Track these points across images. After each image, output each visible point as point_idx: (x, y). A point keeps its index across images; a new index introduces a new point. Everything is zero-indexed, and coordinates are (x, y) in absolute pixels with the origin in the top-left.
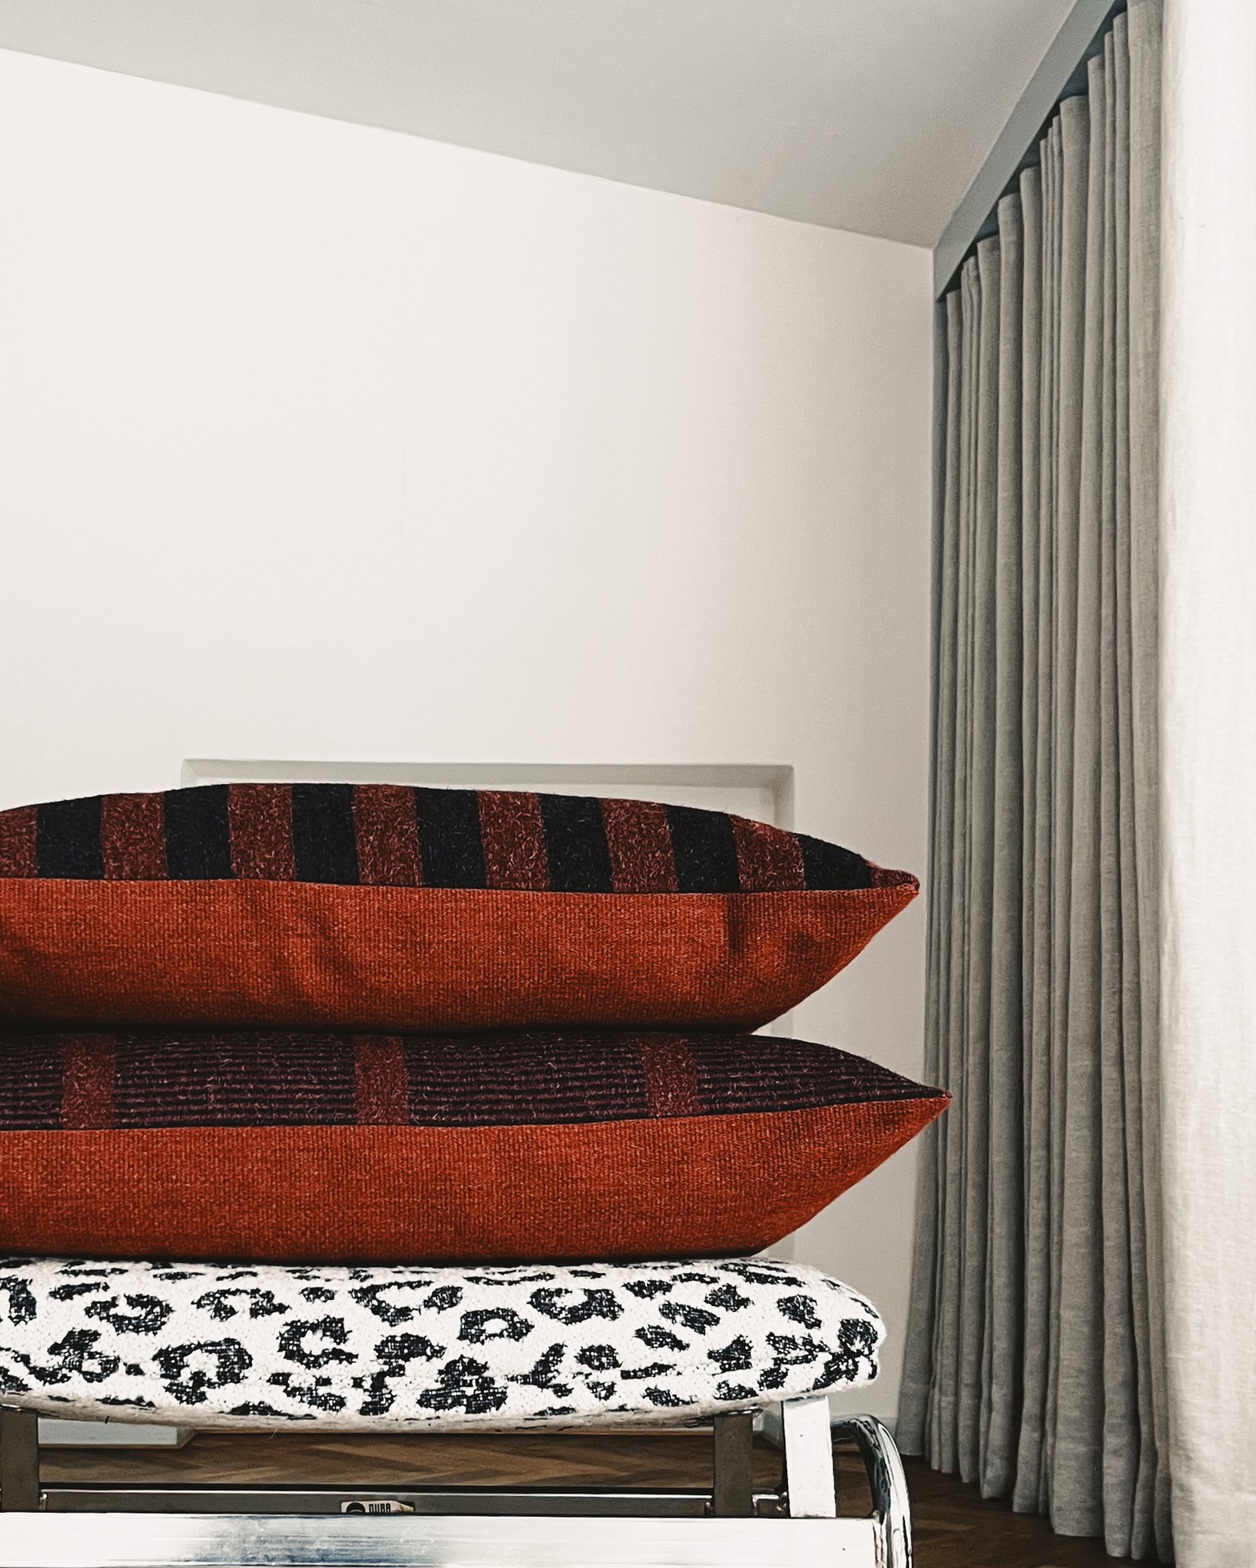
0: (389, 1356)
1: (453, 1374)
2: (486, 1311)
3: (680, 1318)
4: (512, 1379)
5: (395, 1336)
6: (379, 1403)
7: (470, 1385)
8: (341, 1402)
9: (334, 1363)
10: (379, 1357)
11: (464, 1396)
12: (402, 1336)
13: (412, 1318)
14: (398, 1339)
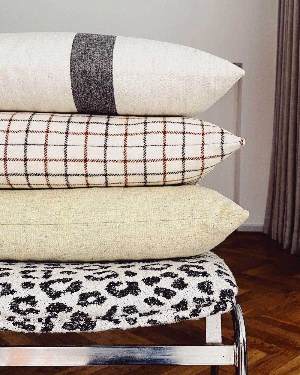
0: (52, 311)
1: (76, 317)
2: (89, 293)
3: (161, 294)
4: (98, 318)
5: (54, 304)
6: (48, 328)
7: (82, 321)
8: (34, 327)
9: (31, 314)
10: (47, 312)
11: (80, 325)
12: (57, 303)
13: (61, 297)
14: (55, 305)
